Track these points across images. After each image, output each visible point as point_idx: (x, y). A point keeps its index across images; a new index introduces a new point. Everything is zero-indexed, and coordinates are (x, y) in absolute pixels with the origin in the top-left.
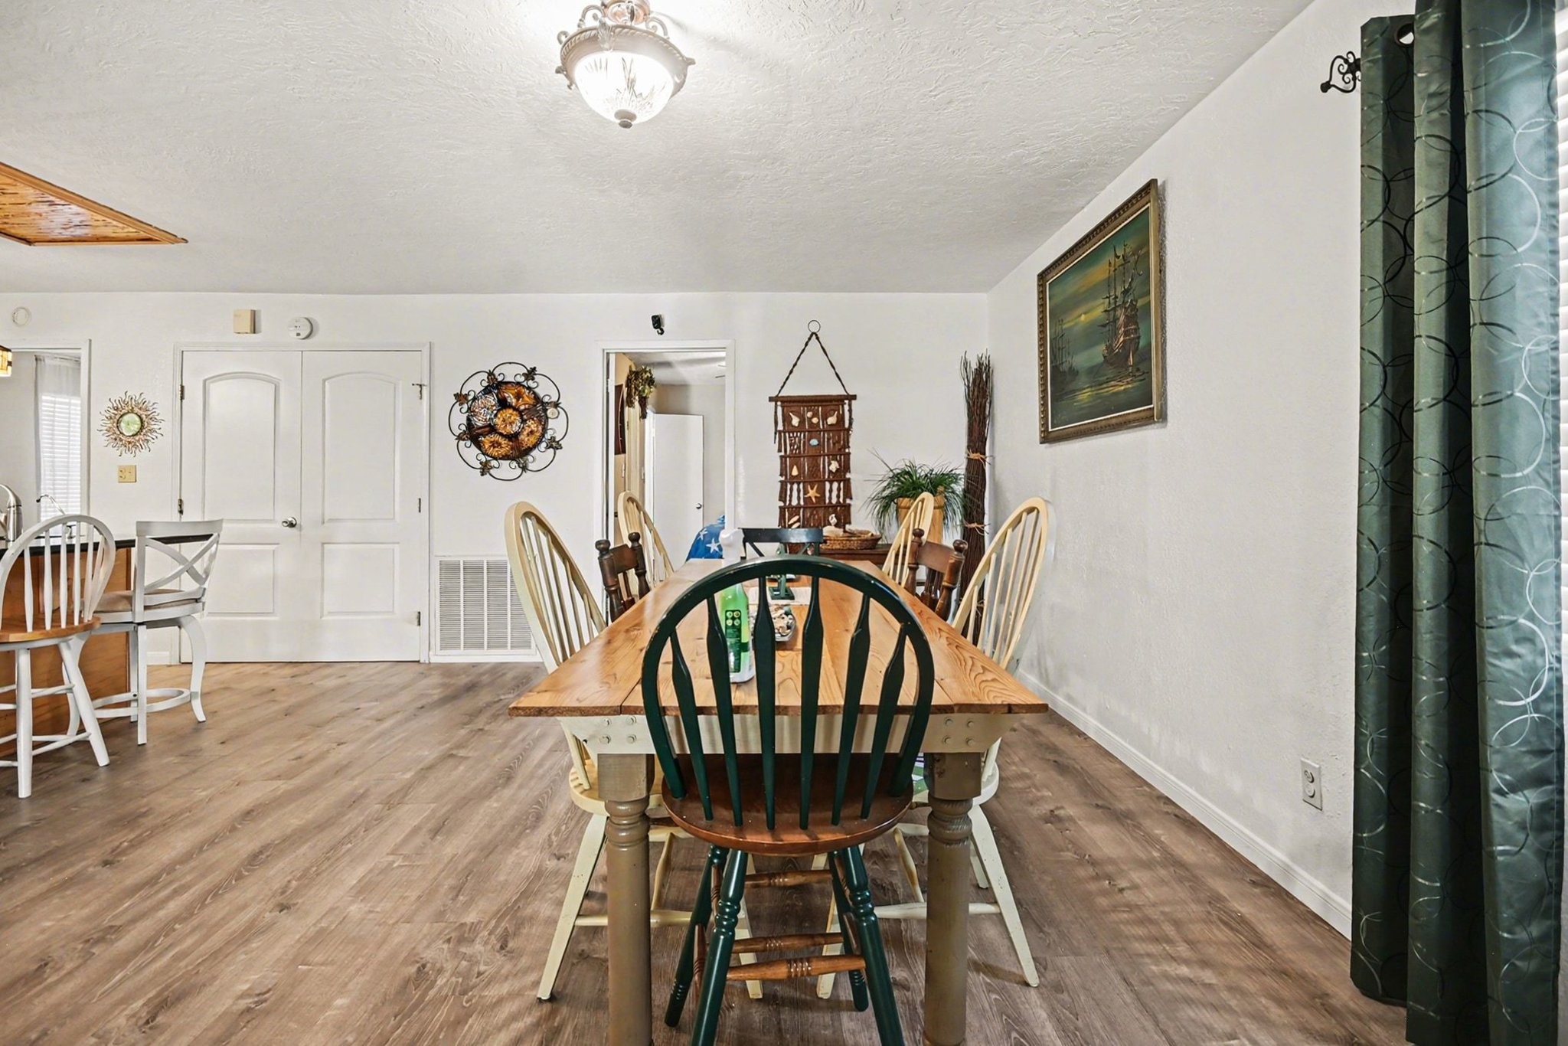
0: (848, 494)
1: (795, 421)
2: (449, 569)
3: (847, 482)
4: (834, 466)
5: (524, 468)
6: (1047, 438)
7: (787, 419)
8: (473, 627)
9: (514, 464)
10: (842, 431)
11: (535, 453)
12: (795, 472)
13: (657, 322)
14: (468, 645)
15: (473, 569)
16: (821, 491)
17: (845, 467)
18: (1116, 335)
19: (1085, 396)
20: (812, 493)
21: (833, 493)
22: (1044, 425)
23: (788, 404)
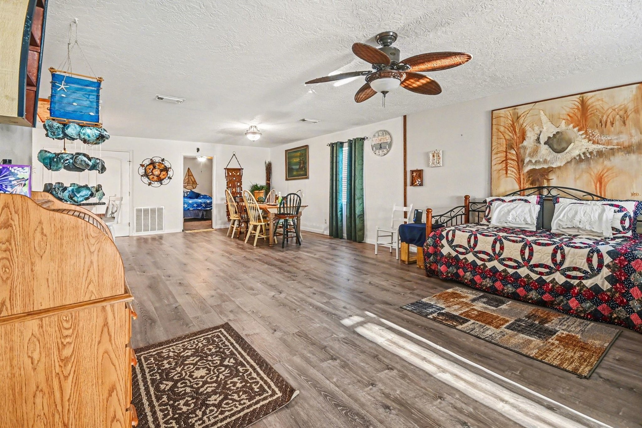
0: (241, 190)
1: (230, 174)
2: (139, 211)
3: (241, 187)
4: (239, 184)
5: (162, 184)
6: (287, 180)
7: (228, 174)
8: (146, 226)
9: (159, 183)
10: (240, 176)
11: (164, 180)
12: (230, 185)
13: (198, 150)
14: (144, 230)
15: (146, 211)
16: (236, 189)
17: (241, 184)
18: (301, 164)
19: (295, 173)
20: (234, 190)
21: (238, 190)
22: (286, 177)
23: (228, 170)
